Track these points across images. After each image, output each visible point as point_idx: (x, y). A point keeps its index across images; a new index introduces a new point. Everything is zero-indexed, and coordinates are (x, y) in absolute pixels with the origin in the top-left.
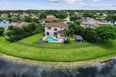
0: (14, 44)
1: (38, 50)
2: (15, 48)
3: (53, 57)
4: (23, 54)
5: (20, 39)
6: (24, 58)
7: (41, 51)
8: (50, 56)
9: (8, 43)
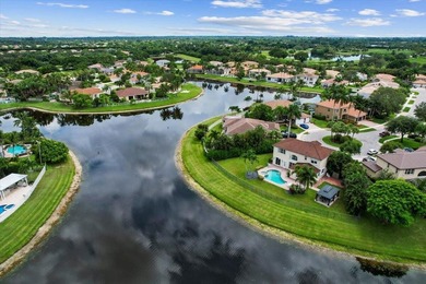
0: (210, 166)
1: (238, 188)
2: (207, 174)
3: (250, 208)
4: (215, 187)
5: (223, 158)
6: (211, 193)
7: (239, 193)
8: (245, 205)
9: (203, 159)
